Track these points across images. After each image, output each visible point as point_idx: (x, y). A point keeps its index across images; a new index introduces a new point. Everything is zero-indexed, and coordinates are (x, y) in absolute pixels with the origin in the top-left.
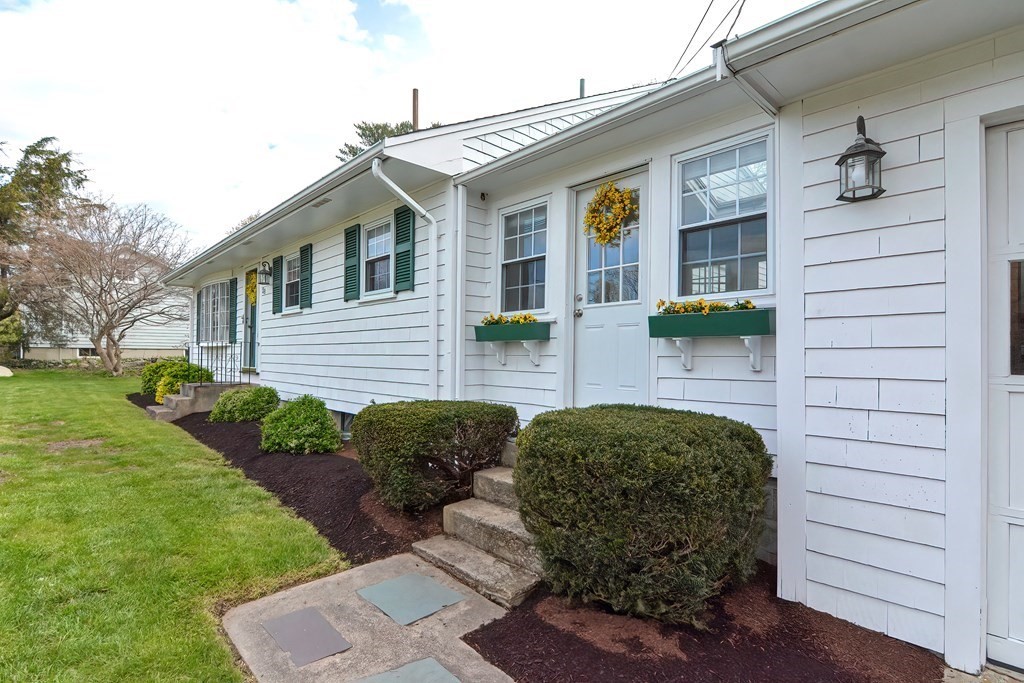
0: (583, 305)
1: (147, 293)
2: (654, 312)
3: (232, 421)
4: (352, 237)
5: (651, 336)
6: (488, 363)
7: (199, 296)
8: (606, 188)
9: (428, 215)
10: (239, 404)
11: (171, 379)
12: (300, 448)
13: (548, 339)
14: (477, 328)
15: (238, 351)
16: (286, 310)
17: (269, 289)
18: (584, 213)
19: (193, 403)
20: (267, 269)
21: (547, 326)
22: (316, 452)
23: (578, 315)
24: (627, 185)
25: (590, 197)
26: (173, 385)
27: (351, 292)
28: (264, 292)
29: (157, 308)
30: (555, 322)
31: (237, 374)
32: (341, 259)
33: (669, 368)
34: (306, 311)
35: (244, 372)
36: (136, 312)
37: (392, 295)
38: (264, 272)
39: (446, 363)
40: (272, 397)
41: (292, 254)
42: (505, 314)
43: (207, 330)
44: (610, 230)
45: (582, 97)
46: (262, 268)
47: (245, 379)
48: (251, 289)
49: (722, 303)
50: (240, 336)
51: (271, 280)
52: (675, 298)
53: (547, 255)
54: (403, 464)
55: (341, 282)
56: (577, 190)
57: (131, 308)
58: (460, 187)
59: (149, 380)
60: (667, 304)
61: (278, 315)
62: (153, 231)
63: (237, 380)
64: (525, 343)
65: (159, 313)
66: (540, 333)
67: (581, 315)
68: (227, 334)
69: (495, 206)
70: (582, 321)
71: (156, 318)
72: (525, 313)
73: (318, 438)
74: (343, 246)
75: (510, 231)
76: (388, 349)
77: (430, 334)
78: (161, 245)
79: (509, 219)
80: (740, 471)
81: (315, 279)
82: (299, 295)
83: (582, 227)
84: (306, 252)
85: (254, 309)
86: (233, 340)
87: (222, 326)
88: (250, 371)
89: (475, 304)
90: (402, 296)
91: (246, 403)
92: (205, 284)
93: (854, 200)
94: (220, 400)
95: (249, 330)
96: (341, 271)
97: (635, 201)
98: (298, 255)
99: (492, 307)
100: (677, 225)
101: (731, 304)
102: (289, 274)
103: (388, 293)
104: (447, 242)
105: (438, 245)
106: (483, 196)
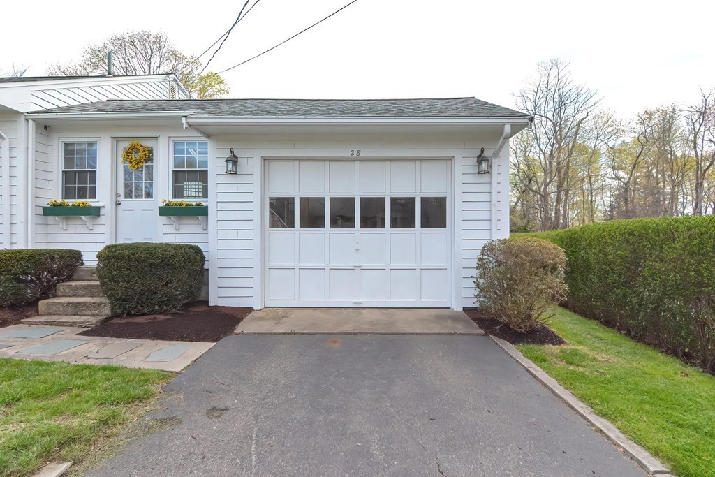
0: (121, 199)
2: (161, 205)
5: (160, 215)
6: (51, 229)
8: (135, 142)
9: (2, 133)
13: (99, 215)
14: (43, 207)
18: (121, 153)
21: (98, 209)
23: (118, 204)
24: (147, 144)
25: (126, 145)
30: (104, 207)
33: (169, 229)
39: (19, 229)
42: (66, 201)
44: (138, 163)
49: (191, 203)
52: (171, 199)
53: (97, 170)
54: (13, 279)
56: (117, 140)
58: (30, 121)
60: (167, 202)
64: (84, 217)
66: (95, 212)
67: (120, 204)
69: (57, 135)
70: (120, 207)
72: (82, 200)
75: (68, 152)
77: (3, 210)
79: (66, 145)
80: (192, 258)
83: (121, 160)
89: (42, 193)
93: (231, 173)
97: (151, 152)
99: (55, 196)
100: (171, 168)
101: (194, 203)
104: (19, 153)
105: (10, 153)
106: (46, 127)
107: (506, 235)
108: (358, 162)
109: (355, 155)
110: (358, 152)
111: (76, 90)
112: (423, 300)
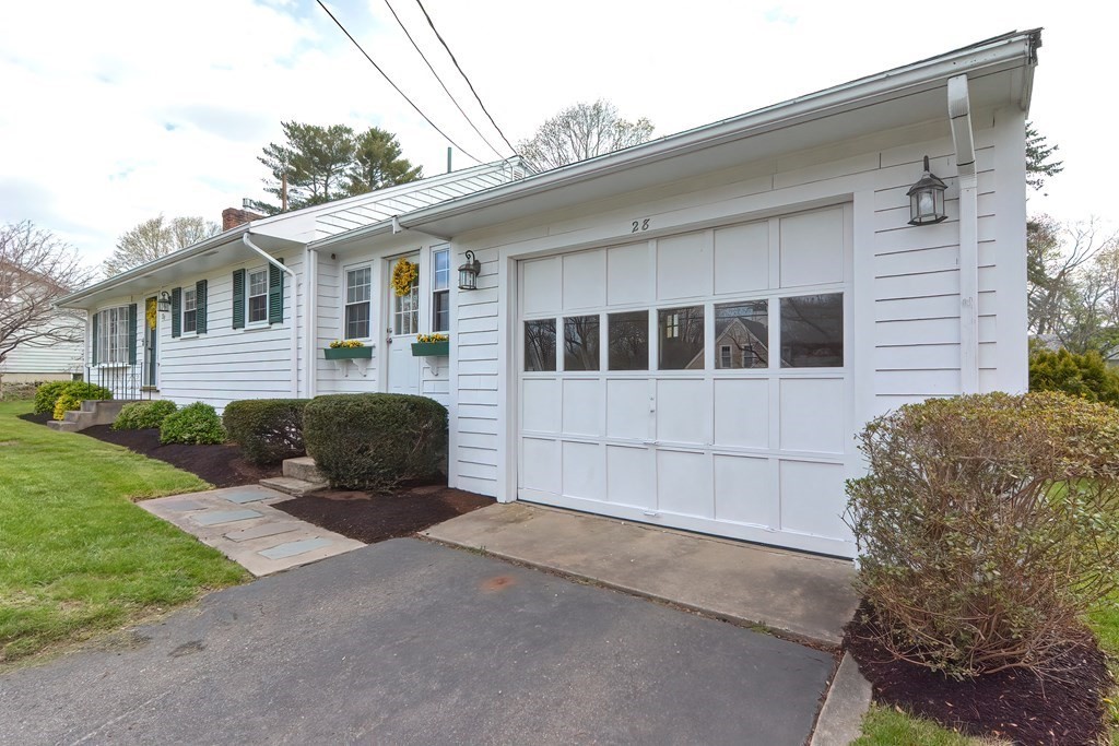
0: (393, 335)
1: (32, 314)
2: (416, 341)
3: (134, 427)
4: (238, 277)
5: (413, 355)
7: (95, 318)
8: (402, 260)
9: (289, 270)
10: (141, 414)
11: (70, 397)
12: (192, 441)
13: (371, 358)
14: (326, 350)
15: (138, 371)
16: (184, 335)
17: (169, 316)
18: (393, 276)
19: (95, 416)
20: (166, 297)
21: (370, 349)
22: (205, 443)
23: (389, 342)
24: (415, 259)
25: (395, 265)
26: (71, 403)
27: (238, 322)
28: (164, 317)
29: (42, 330)
30: (375, 347)
31: (138, 392)
32: (230, 295)
33: (429, 374)
34: (201, 336)
35: (144, 390)
36: (19, 334)
37: (268, 325)
38: (164, 301)
39: (303, 376)
40: (171, 407)
41: (189, 286)
42: (346, 341)
43: (105, 352)
44: (404, 288)
45: (449, 172)
46: (161, 297)
47: (146, 396)
48: (151, 314)
49: (443, 337)
50: (140, 357)
51: (170, 307)
52: (431, 332)
53: (371, 301)
55: (230, 313)
56: (388, 259)
57: (14, 328)
58: (313, 251)
59: (43, 401)
60: (422, 337)
61: (177, 339)
62: (37, 247)
63: (138, 398)
64: (354, 361)
65: (45, 334)
66: (366, 354)
67: (391, 342)
68: (126, 356)
69: (342, 264)
70: (391, 345)
71: (42, 339)
72: (354, 340)
73: (207, 433)
74: (232, 284)
75: (351, 282)
76: (264, 366)
77: (292, 354)
78: (47, 262)
79: (351, 274)
81: (209, 309)
82: (196, 321)
83: (392, 286)
84: (202, 287)
85: (154, 333)
86: (133, 361)
87: (122, 347)
88: (152, 389)
89: (325, 334)
90: (275, 326)
91: (147, 413)
92: (101, 308)
94: (123, 411)
95: (149, 352)
96: (230, 304)
97: (418, 270)
98: (194, 288)
99: (339, 335)
100: (432, 289)
102: (187, 304)
103: (265, 324)
104: (303, 290)
105: (298, 291)
106: (334, 256)
107: (1018, 385)
108: (655, 242)
109: (640, 230)
110: (646, 222)
111: (371, 206)
112: (785, 530)
